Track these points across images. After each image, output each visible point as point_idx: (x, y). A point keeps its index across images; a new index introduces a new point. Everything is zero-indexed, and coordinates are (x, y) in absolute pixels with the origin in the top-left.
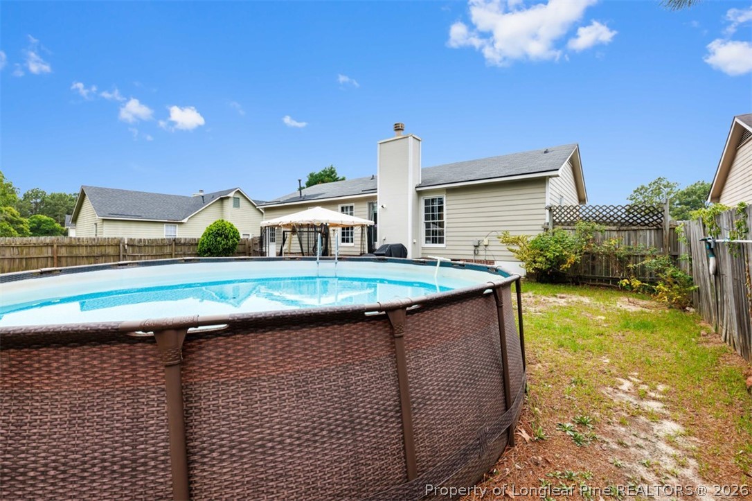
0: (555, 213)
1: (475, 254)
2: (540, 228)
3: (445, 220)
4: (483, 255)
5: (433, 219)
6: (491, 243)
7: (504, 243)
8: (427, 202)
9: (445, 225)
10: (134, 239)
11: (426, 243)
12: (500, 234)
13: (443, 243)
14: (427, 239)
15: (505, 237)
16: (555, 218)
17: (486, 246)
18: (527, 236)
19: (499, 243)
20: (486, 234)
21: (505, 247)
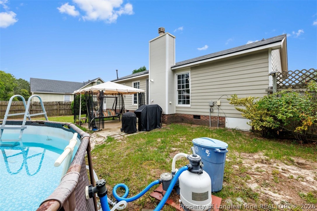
0: (278, 78)
1: (211, 112)
2: (264, 91)
3: (190, 88)
4: (216, 113)
5: (183, 88)
6: (222, 104)
7: (232, 104)
8: (179, 77)
9: (190, 92)
10: (37, 102)
11: (179, 104)
12: (230, 97)
13: (189, 104)
14: (179, 101)
15: (234, 99)
16: (278, 83)
17: (219, 106)
18: (254, 98)
19: (228, 104)
20: (219, 97)
21: (233, 108)
